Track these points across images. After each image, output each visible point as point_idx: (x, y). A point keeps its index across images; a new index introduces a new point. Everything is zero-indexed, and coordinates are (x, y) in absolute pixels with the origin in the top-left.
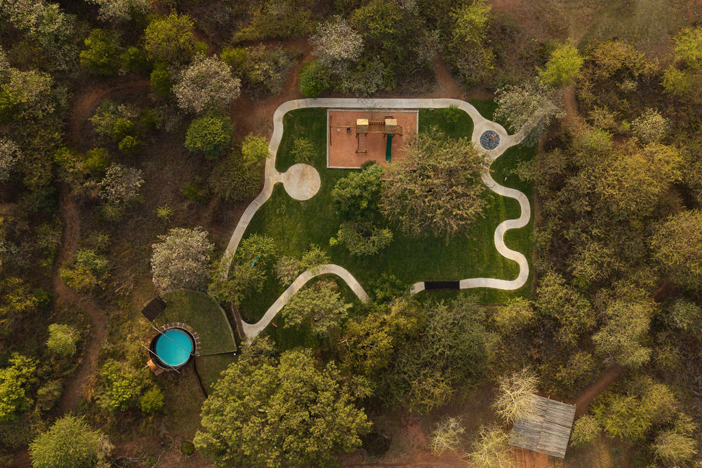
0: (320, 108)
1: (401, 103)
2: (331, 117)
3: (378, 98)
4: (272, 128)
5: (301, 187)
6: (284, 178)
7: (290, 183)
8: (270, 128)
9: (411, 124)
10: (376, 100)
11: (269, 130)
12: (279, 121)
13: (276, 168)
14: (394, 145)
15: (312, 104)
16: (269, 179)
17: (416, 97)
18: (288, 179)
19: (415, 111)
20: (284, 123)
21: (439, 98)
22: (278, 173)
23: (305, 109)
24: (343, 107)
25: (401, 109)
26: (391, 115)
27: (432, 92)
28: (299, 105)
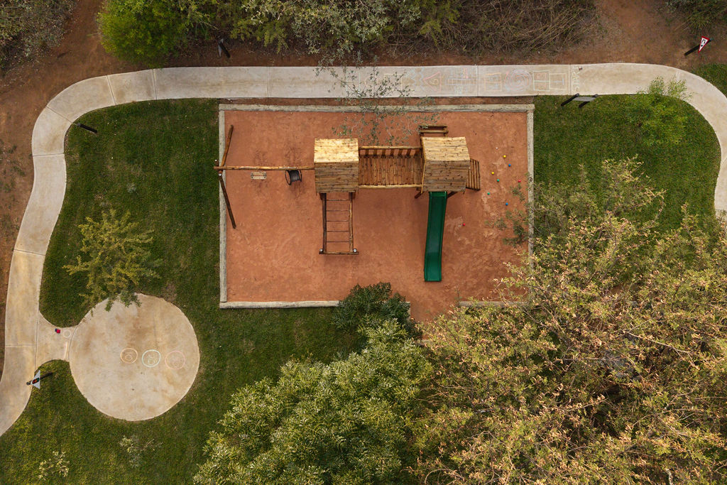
0: (193, 102)
1: (473, 80)
2: (231, 132)
3: (393, 63)
4: (26, 172)
5: (131, 374)
6: (73, 344)
7: (93, 362)
8: (23, 174)
9: (510, 151)
10: (387, 72)
11: (19, 180)
12: (50, 147)
13: (43, 312)
14: (452, 223)
15: (164, 88)
16: (17, 351)
17: (523, 60)
18: (87, 346)
19: (522, 107)
20: (68, 154)
21: (602, 60)
22: (51, 329)
23: (143, 104)
24: (274, 94)
25: (472, 100)
26: (439, 123)
27: (577, 41)
28: (121, 94)
